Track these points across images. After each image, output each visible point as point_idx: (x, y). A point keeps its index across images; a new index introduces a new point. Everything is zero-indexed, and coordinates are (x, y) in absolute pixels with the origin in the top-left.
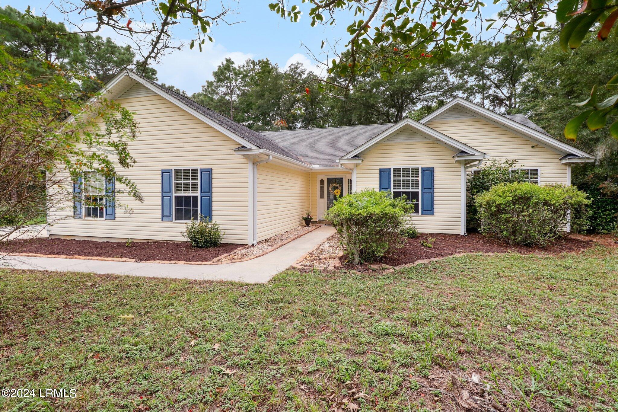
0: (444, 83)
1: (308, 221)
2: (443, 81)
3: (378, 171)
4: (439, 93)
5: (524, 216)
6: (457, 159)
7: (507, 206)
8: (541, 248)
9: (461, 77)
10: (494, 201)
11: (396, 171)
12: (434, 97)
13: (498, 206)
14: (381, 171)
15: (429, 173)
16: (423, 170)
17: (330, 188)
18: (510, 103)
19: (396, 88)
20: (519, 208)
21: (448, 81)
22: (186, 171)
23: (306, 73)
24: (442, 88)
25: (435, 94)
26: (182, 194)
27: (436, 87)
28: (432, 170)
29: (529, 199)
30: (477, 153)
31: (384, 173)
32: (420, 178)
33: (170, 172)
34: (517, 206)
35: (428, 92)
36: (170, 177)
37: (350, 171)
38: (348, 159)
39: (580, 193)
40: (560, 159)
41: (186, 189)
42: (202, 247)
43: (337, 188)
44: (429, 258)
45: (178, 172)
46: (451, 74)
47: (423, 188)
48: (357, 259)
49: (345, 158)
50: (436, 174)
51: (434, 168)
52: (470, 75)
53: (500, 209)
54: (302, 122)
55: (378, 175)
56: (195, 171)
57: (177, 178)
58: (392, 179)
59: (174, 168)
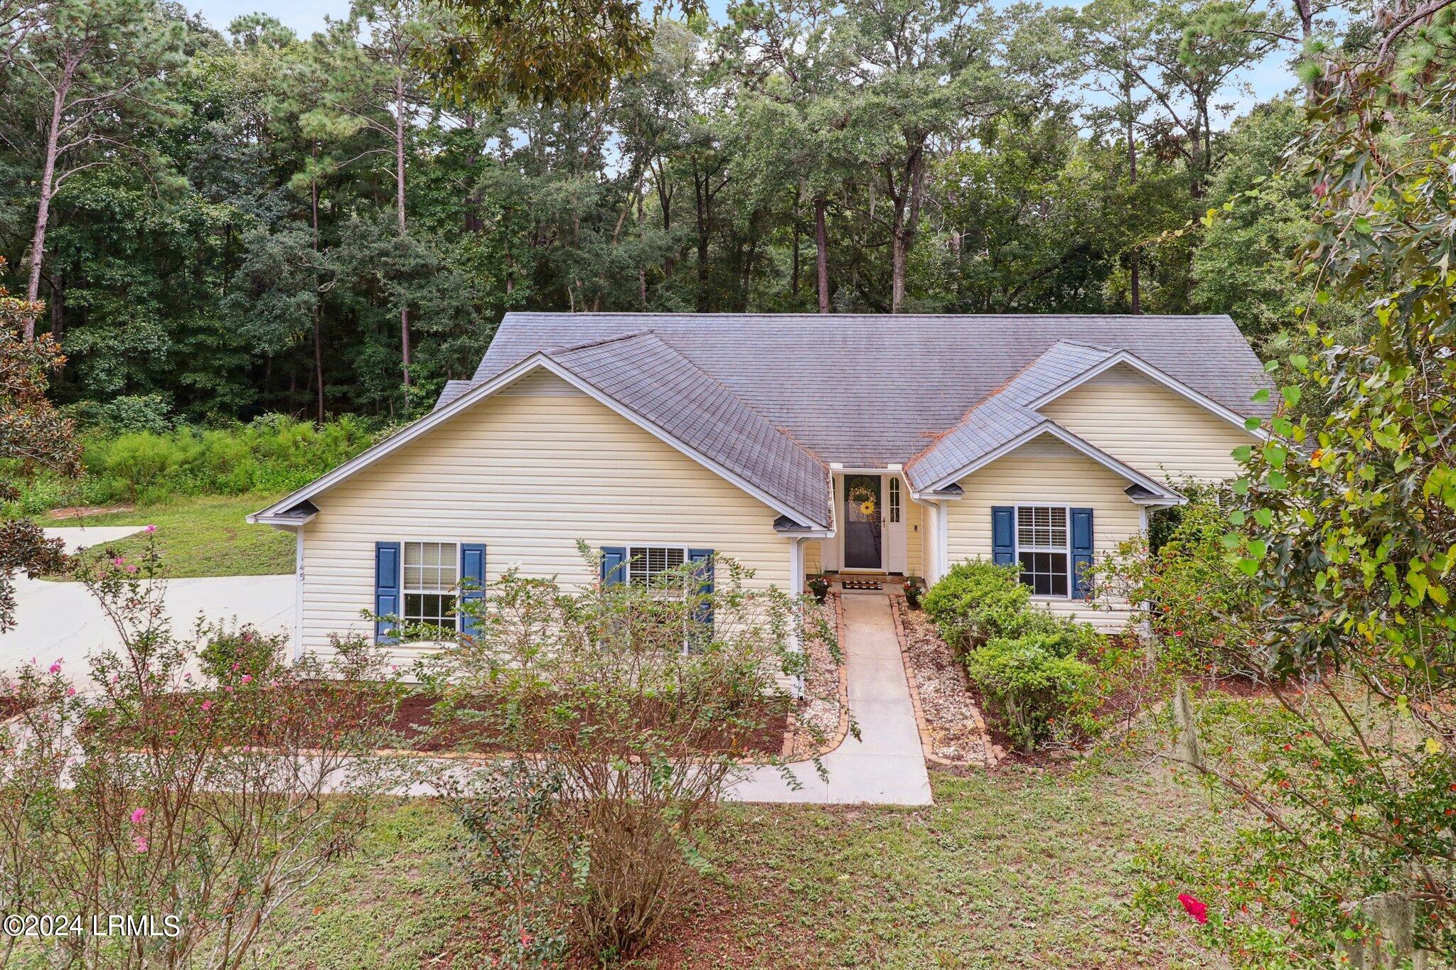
1: (821, 592)
3: (989, 511)
11: (1025, 511)
14: (996, 511)
15: (1084, 519)
16: (1074, 512)
17: (851, 498)
22: (656, 553)
28: (1089, 513)
31: (1001, 516)
32: (1068, 528)
33: (621, 552)
38: (936, 492)
43: (866, 498)
45: (637, 552)
47: (1074, 547)
49: (931, 489)
50: (1096, 521)
51: (1092, 509)
55: (989, 519)
56: (675, 553)
57: (636, 565)
58: (1017, 528)
59: (628, 545)
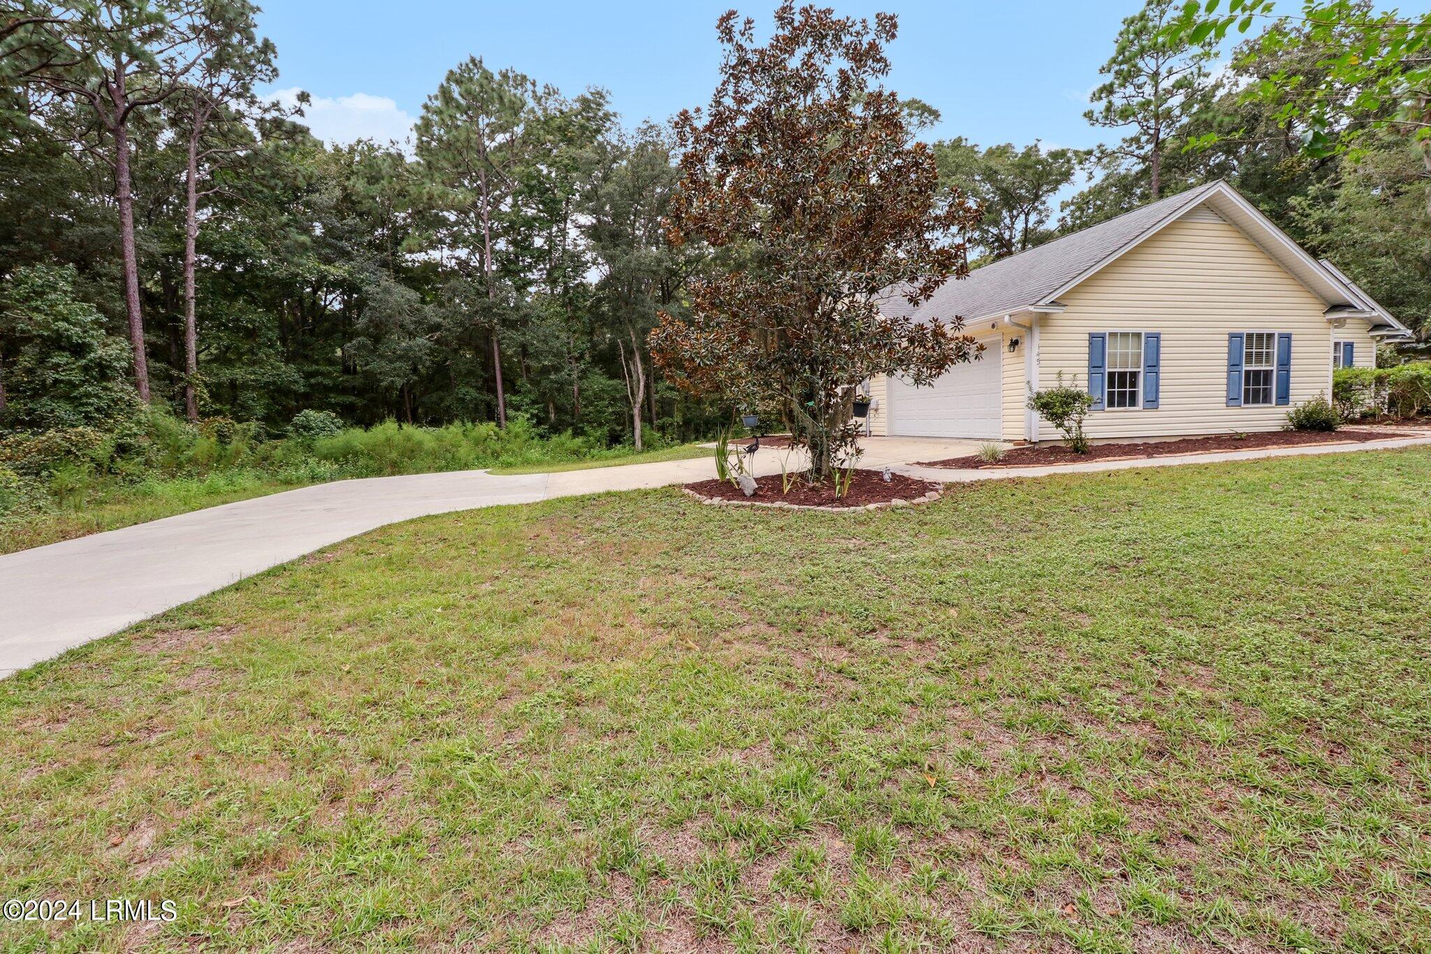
22: (1260, 336)
26: (1254, 367)
33: (1240, 336)
36: (1242, 343)
41: (1259, 361)
45: (1250, 336)
56: (1270, 336)
57: (1250, 346)
59: (1245, 331)
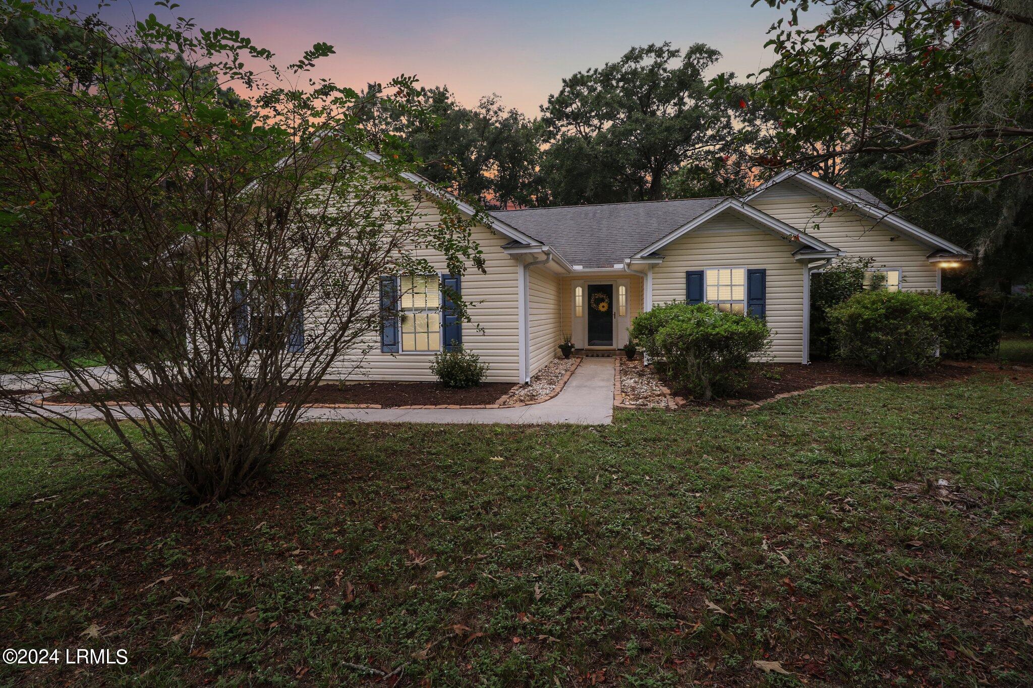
0: (725, 131)
1: (566, 351)
2: (724, 128)
3: (684, 275)
4: (718, 147)
5: (901, 334)
6: (799, 257)
7: (878, 322)
8: (920, 376)
9: (751, 122)
10: (860, 315)
12: (708, 152)
13: (866, 322)
14: (689, 274)
15: (759, 276)
16: (751, 272)
17: (592, 300)
18: (826, 165)
19: (659, 139)
20: (893, 324)
21: (731, 128)
22: (418, 278)
23: (507, 110)
24: (722, 138)
25: (711, 148)
26: (413, 312)
27: (713, 137)
28: (763, 273)
29: (906, 311)
30: (828, 250)
31: (693, 279)
32: (745, 285)
33: (393, 279)
34: (892, 321)
35: (700, 145)
36: (394, 286)
37: (641, 275)
38: (642, 258)
39: (960, 303)
40: (928, 257)
41: (419, 304)
42: (462, 387)
43: (603, 300)
44: (789, 392)
45: (405, 279)
46: (736, 117)
47: (750, 298)
48: (709, 394)
49: (639, 256)
50: (768, 278)
51: (765, 270)
52: (765, 119)
53: (869, 326)
54: (495, 192)
55: (684, 280)
56: (432, 278)
57: (405, 289)
58: (706, 286)
